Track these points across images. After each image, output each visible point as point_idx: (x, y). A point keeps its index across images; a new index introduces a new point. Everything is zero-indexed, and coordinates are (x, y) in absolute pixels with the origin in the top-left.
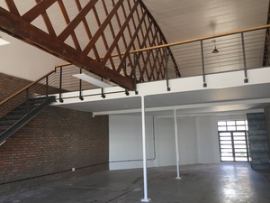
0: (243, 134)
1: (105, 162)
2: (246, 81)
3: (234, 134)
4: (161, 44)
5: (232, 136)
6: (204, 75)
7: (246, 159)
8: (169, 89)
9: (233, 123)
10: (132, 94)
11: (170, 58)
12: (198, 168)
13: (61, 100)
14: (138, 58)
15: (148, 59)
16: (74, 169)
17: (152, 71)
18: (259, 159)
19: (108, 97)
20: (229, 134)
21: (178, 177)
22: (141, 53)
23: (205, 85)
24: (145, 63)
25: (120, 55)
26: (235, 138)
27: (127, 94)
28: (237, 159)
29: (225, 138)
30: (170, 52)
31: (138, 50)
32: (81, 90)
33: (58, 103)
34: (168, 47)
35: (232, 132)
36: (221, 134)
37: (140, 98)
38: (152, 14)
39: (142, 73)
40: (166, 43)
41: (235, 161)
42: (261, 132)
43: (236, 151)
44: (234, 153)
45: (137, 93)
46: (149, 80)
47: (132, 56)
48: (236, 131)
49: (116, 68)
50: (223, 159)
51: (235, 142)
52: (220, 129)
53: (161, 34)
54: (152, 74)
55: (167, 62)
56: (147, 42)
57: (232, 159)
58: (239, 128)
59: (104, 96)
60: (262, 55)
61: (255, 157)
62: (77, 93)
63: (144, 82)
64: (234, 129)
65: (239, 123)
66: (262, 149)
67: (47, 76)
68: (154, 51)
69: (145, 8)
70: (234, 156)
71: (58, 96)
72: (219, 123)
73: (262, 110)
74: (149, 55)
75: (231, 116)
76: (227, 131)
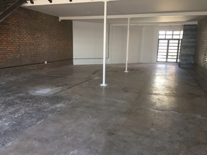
0: (177, 41)
3: (171, 41)
5: (168, 43)
7: (175, 61)
9: (171, 33)
12: (140, 66)
16: (46, 62)
18: (186, 60)
19: (74, 1)
21: (126, 71)
26: (170, 45)
28: (169, 60)
29: (163, 44)
35: (169, 40)
36: (160, 41)
41: (167, 62)
42: (192, 40)
44: (167, 55)
48: (172, 39)
50: (158, 60)
51: (170, 48)
52: (160, 37)
57: (165, 60)
61: (183, 59)
64: (170, 37)
65: (175, 33)
66: (190, 53)
70: (167, 58)
72: (160, 33)
73: (196, 23)
75: (171, 27)
76: (165, 39)
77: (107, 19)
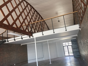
0: (71, 46)
1: (27, 61)
2: (66, 30)
3: (68, 46)
4: (42, 20)
5: (68, 47)
6: (53, 29)
7: (73, 54)
8: (43, 35)
9: (67, 43)
10: (31, 37)
11: (45, 24)
12: (57, 59)
13: (8, 41)
14: (33, 25)
15: (37, 25)
16: (15, 65)
17: (39, 29)
18: (76, 54)
19: (24, 39)
20: (67, 47)
21: (51, 63)
22: (34, 24)
23: (54, 33)
24: (36, 27)
25: (26, 25)
26: (68, 48)
27: (30, 37)
28: (70, 55)
29: (66, 48)
30: (45, 22)
31: (33, 23)
32: (14, 37)
33: (7, 42)
34: (44, 21)
35: (67, 46)
36: (64, 47)
37: (34, 38)
38: (37, 11)
39: (35, 30)
40: (43, 20)
41: (69, 55)
42: (76, 45)
43: (69, 52)
44: (69, 53)
45: (33, 37)
46: (38, 32)
47: (30, 25)
48: (69, 46)
49: (25, 29)
50: (66, 55)
51: (69, 49)
53: (41, 17)
54: (39, 30)
55: (44, 26)
56: (36, 20)
57: (68, 55)
58: (69, 45)
59: (22, 39)
60: (73, 21)
62: (13, 39)
63: (36, 33)
64: (68, 45)
65: (69, 43)
66: (77, 51)
67: (2, 34)
68: (39, 22)
69: (35, 9)
70: (69, 54)
71: (7, 40)
72: (63, 44)
74: (37, 24)
75: (67, 41)
76: (66, 46)
77: (36, 43)
